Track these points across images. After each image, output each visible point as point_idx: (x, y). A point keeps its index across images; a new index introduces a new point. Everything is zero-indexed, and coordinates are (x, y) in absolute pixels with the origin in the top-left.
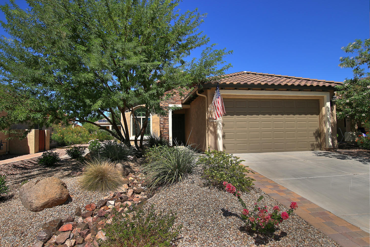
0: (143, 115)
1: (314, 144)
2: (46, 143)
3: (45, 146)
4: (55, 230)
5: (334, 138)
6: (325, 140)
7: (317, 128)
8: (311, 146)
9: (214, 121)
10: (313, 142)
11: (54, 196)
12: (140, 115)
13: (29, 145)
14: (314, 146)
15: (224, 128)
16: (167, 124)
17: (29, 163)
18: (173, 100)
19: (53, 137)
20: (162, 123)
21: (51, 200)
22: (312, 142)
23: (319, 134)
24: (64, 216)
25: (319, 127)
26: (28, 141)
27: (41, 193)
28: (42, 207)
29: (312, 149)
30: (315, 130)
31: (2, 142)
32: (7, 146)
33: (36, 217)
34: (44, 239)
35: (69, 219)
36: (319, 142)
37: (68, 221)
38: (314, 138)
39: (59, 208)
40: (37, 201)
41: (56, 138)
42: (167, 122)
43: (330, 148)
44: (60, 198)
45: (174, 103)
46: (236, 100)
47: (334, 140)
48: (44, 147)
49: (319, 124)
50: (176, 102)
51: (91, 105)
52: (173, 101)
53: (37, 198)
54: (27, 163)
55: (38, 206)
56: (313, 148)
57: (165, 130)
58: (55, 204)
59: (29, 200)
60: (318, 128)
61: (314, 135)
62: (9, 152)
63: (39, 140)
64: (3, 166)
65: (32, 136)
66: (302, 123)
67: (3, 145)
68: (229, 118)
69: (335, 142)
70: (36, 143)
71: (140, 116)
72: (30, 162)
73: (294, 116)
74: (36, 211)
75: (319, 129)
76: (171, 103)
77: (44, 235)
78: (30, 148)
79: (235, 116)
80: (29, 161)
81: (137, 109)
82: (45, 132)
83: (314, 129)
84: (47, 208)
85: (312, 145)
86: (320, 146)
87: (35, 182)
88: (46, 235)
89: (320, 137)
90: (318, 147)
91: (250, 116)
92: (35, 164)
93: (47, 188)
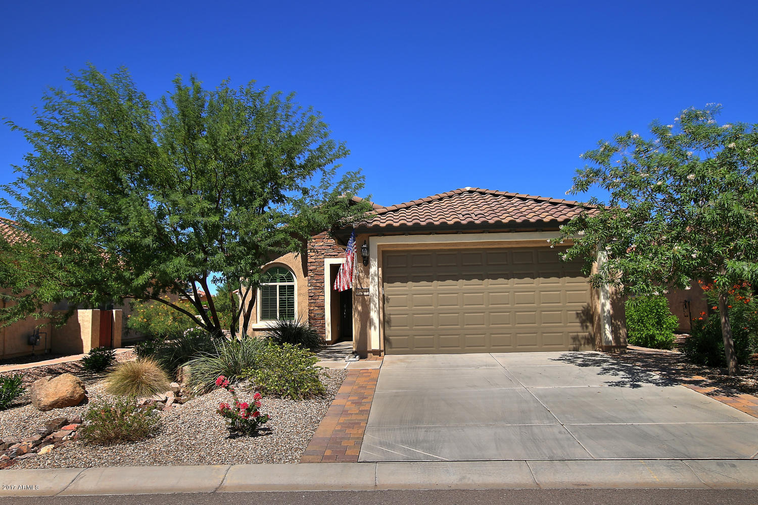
0: (280, 280)
1: (580, 337)
2: (115, 334)
3: (112, 340)
4: (58, 428)
5: (619, 325)
6: (600, 329)
7: (586, 304)
8: (571, 341)
9: (365, 293)
10: (577, 332)
11: (64, 394)
12: (276, 280)
13: (83, 337)
14: (579, 341)
15: (390, 307)
16: (321, 298)
17: (73, 366)
18: (334, 249)
19: (129, 324)
20: (312, 295)
21: (61, 398)
22: (574, 332)
23: (588, 316)
24: (71, 417)
25: (589, 301)
26: (81, 330)
27: (51, 391)
28: (50, 406)
29: (574, 347)
30: (582, 308)
31: (40, 332)
32: (46, 339)
33: (42, 416)
34: (43, 433)
35: (76, 420)
36: (590, 334)
37: (74, 422)
38: (579, 324)
39: (69, 409)
40: (46, 399)
41: (136, 326)
42: (321, 294)
43: (607, 345)
44: (71, 397)
45: (334, 255)
46: (412, 254)
47: (620, 329)
48: (111, 342)
49: (590, 296)
50: (339, 253)
51: (133, 279)
52: (332, 250)
53: (47, 395)
54: (70, 367)
55: (46, 404)
56: (577, 343)
57: (317, 308)
58: (66, 404)
59: (38, 397)
60: (588, 304)
61: (578, 317)
62: (50, 350)
63: (101, 328)
64: (32, 369)
65: (87, 321)
66: (550, 294)
67: (41, 337)
68: (397, 288)
69: (620, 334)
70: (95, 334)
71: (276, 282)
72: (77, 366)
73: (532, 279)
74: (44, 410)
75: (591, 305)
76: (330, 255)
77: (44, 429)
78: (84, 342)
79: (410, 283)
80: (74, 364)
81: (269, 269)
82: (113, 314)
83: (580, 307)
84: (56, 408)
85: (575, 339)
86: (591, 341)
87: (48, 378)
88: (46, 429)
89: (592, 322)
90: (588, 343)
91: (439, 282)
92: (82, 369)
93: (59, 385)
